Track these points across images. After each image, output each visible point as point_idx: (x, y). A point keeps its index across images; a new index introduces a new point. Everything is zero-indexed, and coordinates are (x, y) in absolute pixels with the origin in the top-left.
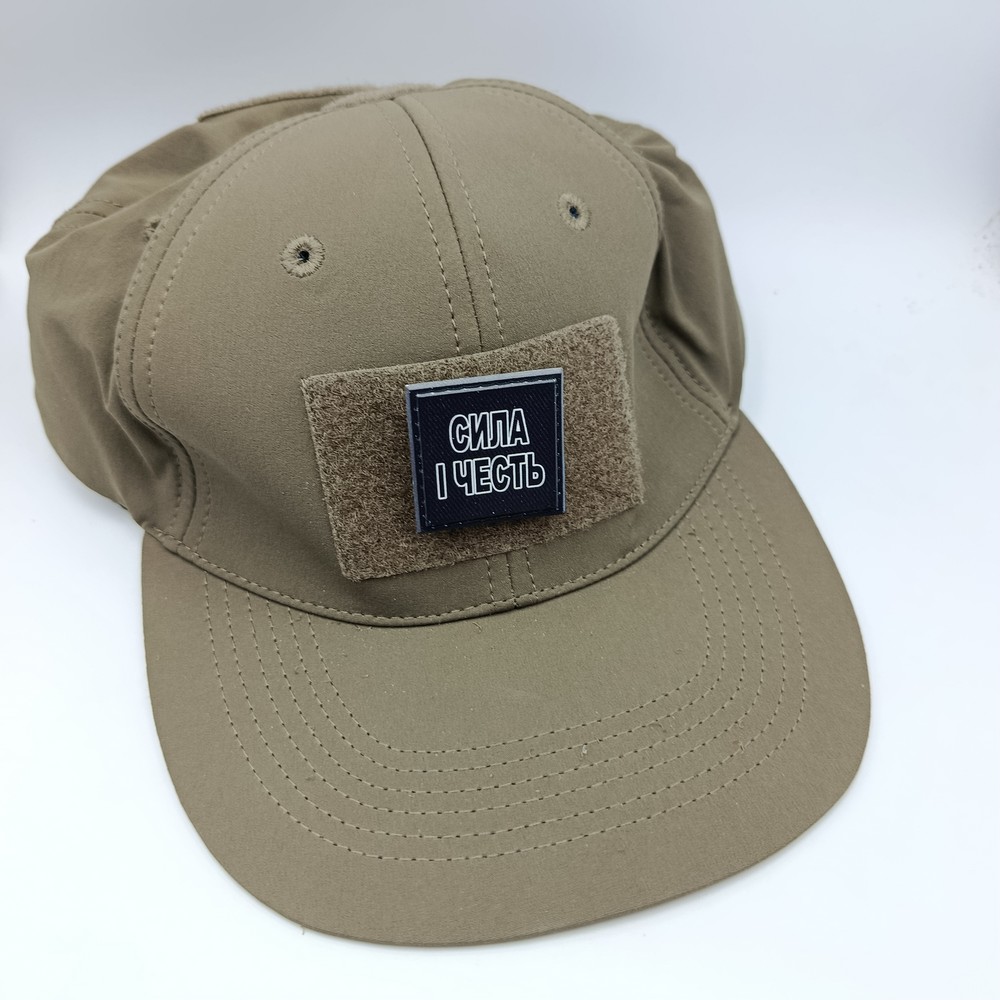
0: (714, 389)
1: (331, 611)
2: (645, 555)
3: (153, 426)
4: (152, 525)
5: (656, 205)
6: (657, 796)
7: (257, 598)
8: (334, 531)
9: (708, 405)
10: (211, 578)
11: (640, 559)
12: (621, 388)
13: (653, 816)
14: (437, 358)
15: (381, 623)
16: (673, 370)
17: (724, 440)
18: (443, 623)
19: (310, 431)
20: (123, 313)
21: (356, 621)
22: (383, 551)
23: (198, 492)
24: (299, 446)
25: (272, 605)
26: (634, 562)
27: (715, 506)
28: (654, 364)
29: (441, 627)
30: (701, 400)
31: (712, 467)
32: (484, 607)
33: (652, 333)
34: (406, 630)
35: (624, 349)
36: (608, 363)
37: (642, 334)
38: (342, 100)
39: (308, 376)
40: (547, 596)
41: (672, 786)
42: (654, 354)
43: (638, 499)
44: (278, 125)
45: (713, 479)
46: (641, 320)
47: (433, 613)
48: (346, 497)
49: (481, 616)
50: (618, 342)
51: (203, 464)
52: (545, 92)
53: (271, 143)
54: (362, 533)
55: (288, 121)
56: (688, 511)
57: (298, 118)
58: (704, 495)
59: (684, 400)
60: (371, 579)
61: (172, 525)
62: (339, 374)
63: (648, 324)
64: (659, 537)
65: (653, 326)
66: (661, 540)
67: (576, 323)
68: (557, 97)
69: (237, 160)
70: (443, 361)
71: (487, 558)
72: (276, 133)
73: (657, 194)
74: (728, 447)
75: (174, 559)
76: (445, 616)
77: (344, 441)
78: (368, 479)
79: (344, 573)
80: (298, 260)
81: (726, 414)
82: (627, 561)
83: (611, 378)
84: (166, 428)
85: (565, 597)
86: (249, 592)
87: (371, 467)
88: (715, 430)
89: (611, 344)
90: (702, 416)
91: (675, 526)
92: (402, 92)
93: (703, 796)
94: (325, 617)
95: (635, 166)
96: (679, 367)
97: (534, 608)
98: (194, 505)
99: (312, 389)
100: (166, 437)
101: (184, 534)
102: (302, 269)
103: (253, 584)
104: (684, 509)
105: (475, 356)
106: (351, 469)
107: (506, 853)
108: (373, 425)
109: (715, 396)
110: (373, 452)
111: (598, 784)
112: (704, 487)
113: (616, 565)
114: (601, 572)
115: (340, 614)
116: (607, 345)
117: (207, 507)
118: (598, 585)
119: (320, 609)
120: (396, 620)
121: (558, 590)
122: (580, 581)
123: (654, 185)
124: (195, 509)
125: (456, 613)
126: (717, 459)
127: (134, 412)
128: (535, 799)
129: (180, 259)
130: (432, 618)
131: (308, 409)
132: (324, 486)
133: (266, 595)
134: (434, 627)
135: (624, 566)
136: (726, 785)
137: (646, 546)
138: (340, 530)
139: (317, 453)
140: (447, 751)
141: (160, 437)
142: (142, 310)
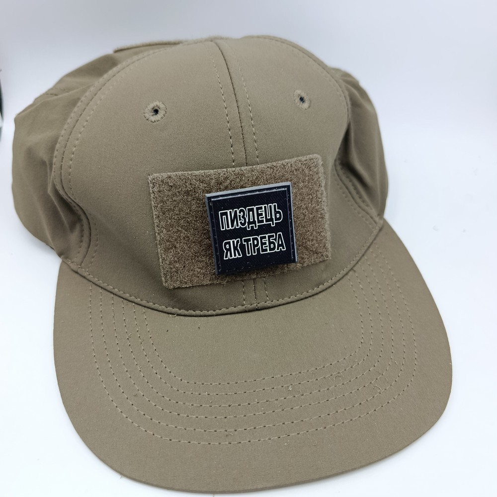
0: (371, 205)
1: (157, 306)
2: (329, 287)
3: (69, 200)
4: (67, 258)
6: (330, 416)
7: (116, 297)
8: (161, 260)
9: (367, 213)
10: (94, 286)
11: (326, 289)
12: (322, 194)
13: (327, 427)
14: (221, 168)
15: (183, 314)
16: (350, 193)
17: (375, 232)
18: (217, 315)
19: (151, 204)
20: (61, 138)
21: (169, 312)
22: (186, 273)
23: (92, 240)
24: (145, 212)
25: (125, 302)
26: (323, 291)
27: (369, 265)
28: (341, 188)
29: (216, 317)
30: (364, 210)
31: (368, 245)
32: (240, 308)
33: (341, 172)
34: (196, 318)
35: (325, 173)
36: (316, 179)
37: (335, 172)
39: (152, 174)
40: (275, 304)
41: (339, 411)
43: (327, 256)
44: (151, 52)
45: (368, 252)
46: (335, 165)
47: (211, 310)
48: (168, 241)
49: (238, 313)
50: (321, 170)
51: (95, 224)
52: (291, 42)
53: (146, 59)
58: (363, 259)
59: (355, 209)
60: (179, 288)
61: (76, 257)
62: (169, 174)
63: (339, 168)
64: (338, 279)
65: (342, 169)
66: (339, 280)
67: (299, 156)
69: (128, 66)
70: (225, 170)
71: (243, 281)
72: (148, 55)
74: (377, 235)
75: (76, 275)
76: (218, 312)
77: (169, 210)
78: (181, 232)
79: (164, 284)
80: (152, 113)
81: (377, 219)
82: (320, 289)
83: (316, 188)
84: (77, 201)
85: (284, 306)
86: (113, 294)
87: (182, 226)
88: (371, 226)
89: (317, 170)
90: (364, 219)
91: (347, 274)
93: (357, 418)
94: (153, 309)
96: (354, 192)
97: (267, 310)
98: (89, 247)
99: (154, 181)
100: (77, 208)
101: (82, 262)
102: (153, 118)
103: (116, 290)
105: (243, 168)
106: (172, 226)
107: (242, 442)
108: (186, 202)
109: (371, 209)
110: (184, 218)
111: (297, 407)
112: (363, 255)
113: (313, 291)
114: (305, 294)
115: (160, 308)
117: (96, 248)
118: (303, 301)
119: (151, 304)
120: (191, 312)
121: (281, 301)
122: (293, 298)
124: (89, 249)
125: (224, 310)
126: (371, 241)
127: (61, 192)
128: (261, 413)
129: (92, 112)
130: (210, 312)
131: (151, 191)
132: (157, 234)
133: (122, 296)
134: (212, 317)
135: (318, 292)
136: (369, 413)
137: (330, 282)
138: (164, 259)
139: (154, 216)
140: (213, 384)
141: (74, 208)
142: (70, 137)
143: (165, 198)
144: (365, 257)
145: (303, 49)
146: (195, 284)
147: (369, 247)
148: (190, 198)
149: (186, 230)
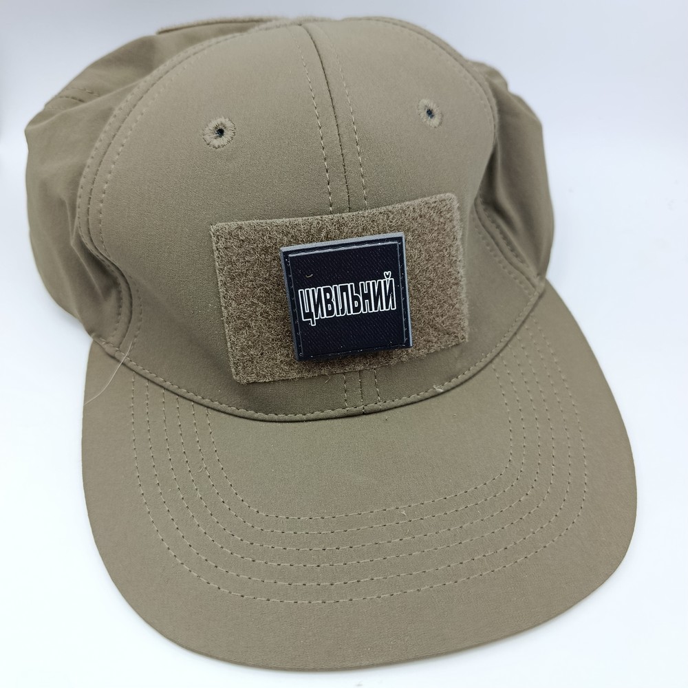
0: (528, 261)
1: (224, 407)
2: (466, 381)
3: (101, 257)
4: (99, 336)
5: (494, 117)
6: (464, 565)
7: (168, 393)
8: (229, 344)
9: (522, 273)
10: (137, 377)
11: (462, 384)
12: (457, 250)
13: (460, 581)
14: (314, 214)
15: (260, 418)
16: (497, 244)
17: (533, 300)
18: (308, 421)
19: (215, 266)
20: (86, 170)
21: (242, 415)
22: (265, 363)
23: (133, 312)
24: (206, 277)
25: (181, 400)
27: (523, 348)
28: (484, 238)
29: (306, 424)
30: (517, 268)
31: (523, 319)
32: (340, 411)
33: (484, 215)
34: (279, 424)
35: (461, 220)
36: (448, 230)
37: (475, 215)
38: (263, 26)
39: (216, 223)
40: (389, 406)
41: (476, 558)
42: (484, 231)
43: (464, 338)
44: (214, 40)
45: (523, 328)
46: (475, 205)
47: (300, 413)
48: (239, 318)
49: (336, 418)
50: (457, 215)
51: (138, 291)
52: (416, 26)
53: (206, 52)
54: (249, 347)
55: (221, 38)
56: (501, 350)
57: (229, 36)
58: (515, 340)
59: (504, 268)
60: (255, 383)
61: (113, 336)
62: (239, 223)
63: (481, 208)
64: (478, 369)
65: (485, 210)
66: (479, 372)
67: (425, 196)
68: (425, 31)
69: (180, 63)
70: (319, 217)
71: (344, 373)
72: (210, 46)
73: (496, 109)
74: (535, 305)
76: (310, 416)
77: (239, 275)
78: (257, 305)
79: (234, 377)
80: (215, 135)
81: (536, 280)
82: (452, 384)
83: (449, 242)
84: (111, 259)
85: (402, 409)
86: (164, 389)
87: (259, 297)
88: (526, 292)
89: (452, 216)
90: (517, 281)
91: (491, 362)
92: (308, 20)
93: (500, 568)
94: (219, 411)
95: (481, 85)
96: (502, 243)
97: (378, 414)
98: (130, 322)
99: (218, 233)
100: (112, 268)
101: (121, 343)
102: (217, 142)
103: (168, 383)
104: (498, 349)
105: (344, 215)
106: (244, 296)
107: (341, 601)
108: (263, 264)
109: (528, 267)
110: (261, 285)
111: (417, 553)
112: (515, 334)
113: (442, 387)
114: (431, 392)
115: (229, 410)
116: (448, 216)
117: (139, 324)
118: (429, 401)
119: (216, 404)
120: (272, 416)
121: (397, 402)
122: (414, 397)
123: (494, 101)
124: (130, 326)
125: (317, 414)
126: (526, 313)
127: (89, 246)
128: (367, 560)
129: (130, 132)
130: (299, 416)
131: (214, 248)
132: (223, 308)
133: (176, 392)
134: (301, 424)
135: (449, 388)
136: (518, 561)
137: (468, 374)
138: (233, 343)
139: (219, 283)
140: (302, 518)
141: (108, 268)
142: (99, 169)
143: (234, 258)
144: (518, 337)
145: (433, 35)
146: (277, 378)
147: (524, 322)
148: (269, 258)
149: (265, 303)
